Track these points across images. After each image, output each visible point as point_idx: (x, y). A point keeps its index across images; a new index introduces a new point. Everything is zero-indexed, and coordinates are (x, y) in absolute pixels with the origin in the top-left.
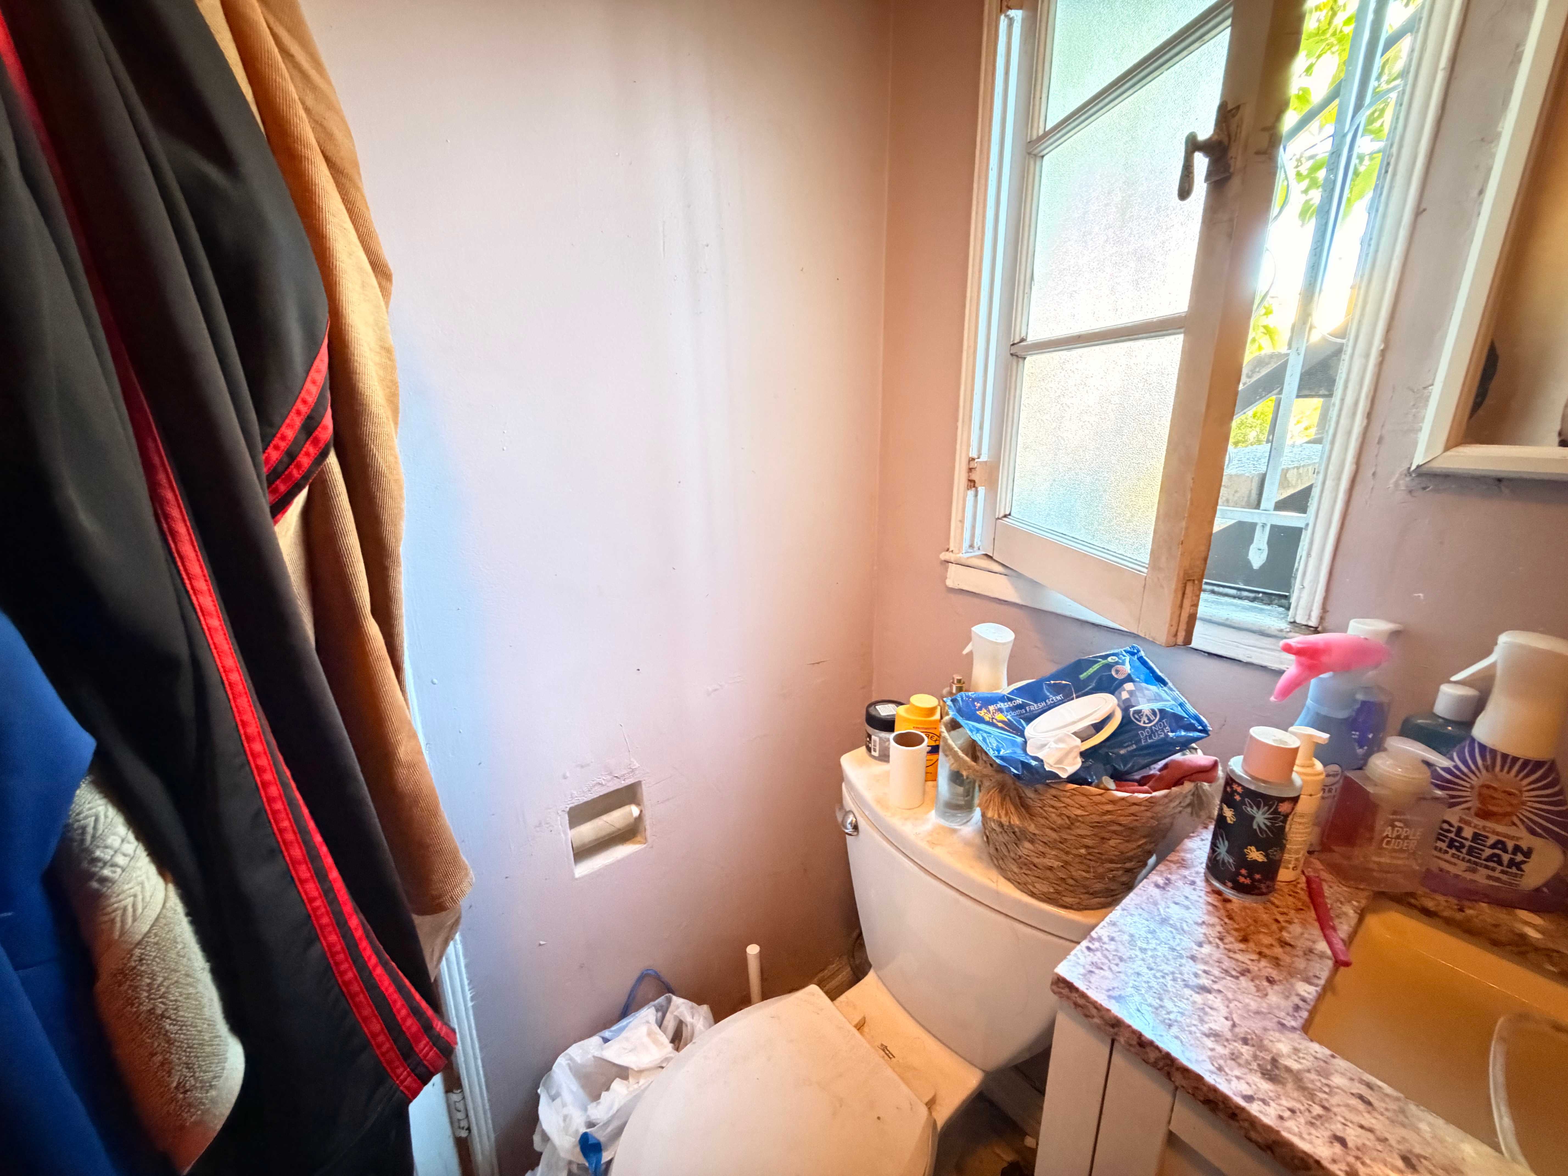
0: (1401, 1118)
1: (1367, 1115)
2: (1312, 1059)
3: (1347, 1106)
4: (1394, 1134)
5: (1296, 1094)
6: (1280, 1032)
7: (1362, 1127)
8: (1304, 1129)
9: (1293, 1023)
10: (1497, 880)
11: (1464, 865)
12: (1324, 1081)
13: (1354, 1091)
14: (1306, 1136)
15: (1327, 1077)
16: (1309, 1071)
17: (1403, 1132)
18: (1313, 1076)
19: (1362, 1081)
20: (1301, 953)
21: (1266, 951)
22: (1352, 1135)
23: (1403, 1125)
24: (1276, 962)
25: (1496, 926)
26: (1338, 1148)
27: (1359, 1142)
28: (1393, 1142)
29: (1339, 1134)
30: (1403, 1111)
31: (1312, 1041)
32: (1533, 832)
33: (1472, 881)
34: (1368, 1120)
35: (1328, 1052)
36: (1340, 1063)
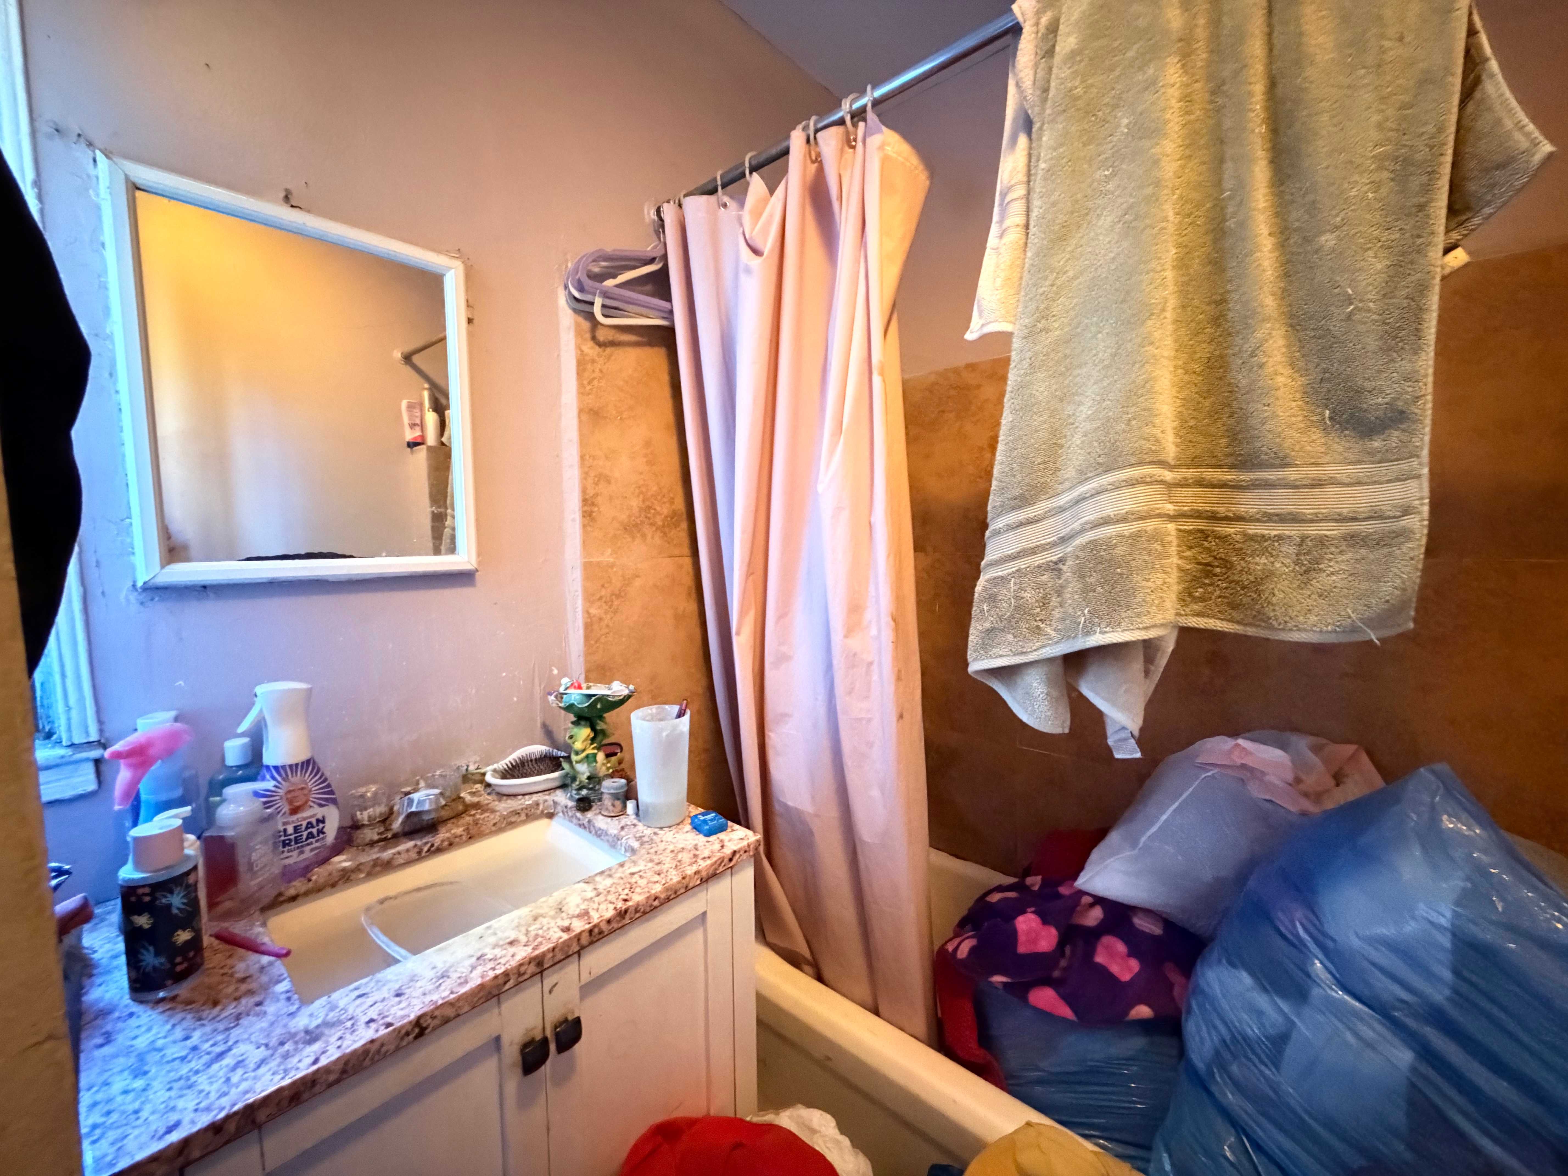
0: (380, 984)
1: (368, 1000)
2: (322, 1010)
3: (357, 1006)
4: (385, 993)
5: (333, 1031)
6: (294, 1018)
7: (372, 1006)
8: (353, 1038)
9: (296, 1007)
10: (317, 848)
11: (295, 853)
12: (338, 1010)
13: (354, 997)
14: (357, 1039)
15: (336, 1007)
16: (327, 1015)
17: (386, 988)
18: (331, 1015)
19: (352, 991)
20: (258, 974)
21: (237, 994)
22: (373, 1013)
23: (384, 985)
24: (251, 992)
25: (330, 875)
26: (373, 1026)
27: (377, 1012)
28: (387, 996)
29: (367, 1019)
30: (378, 981)
31: (313, 1003)
32: (321, 805)
33: (305, 859)
34: (370, 1001)
35: (325, 998)
36: (335, 996)
